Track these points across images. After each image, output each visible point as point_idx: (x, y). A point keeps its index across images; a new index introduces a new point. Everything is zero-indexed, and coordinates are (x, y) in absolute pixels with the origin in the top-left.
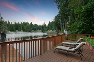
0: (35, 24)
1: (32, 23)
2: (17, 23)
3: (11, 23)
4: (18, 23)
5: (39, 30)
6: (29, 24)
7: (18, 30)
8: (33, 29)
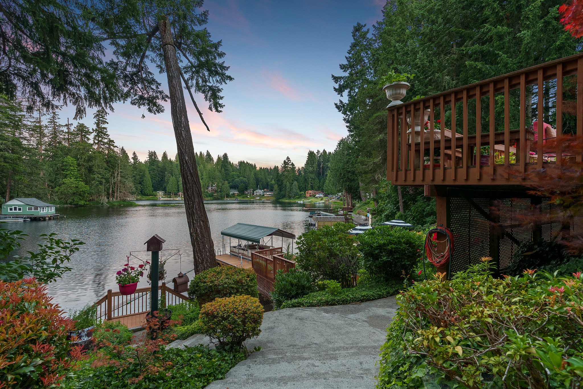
0: (241, 163)
1: (225, 156)
2: (160, 158)
3: (135, 158)
4: (165, 156)
5: (259, 192)
6: (215, 159)
7: (164, 190)
8: (232, 187)
